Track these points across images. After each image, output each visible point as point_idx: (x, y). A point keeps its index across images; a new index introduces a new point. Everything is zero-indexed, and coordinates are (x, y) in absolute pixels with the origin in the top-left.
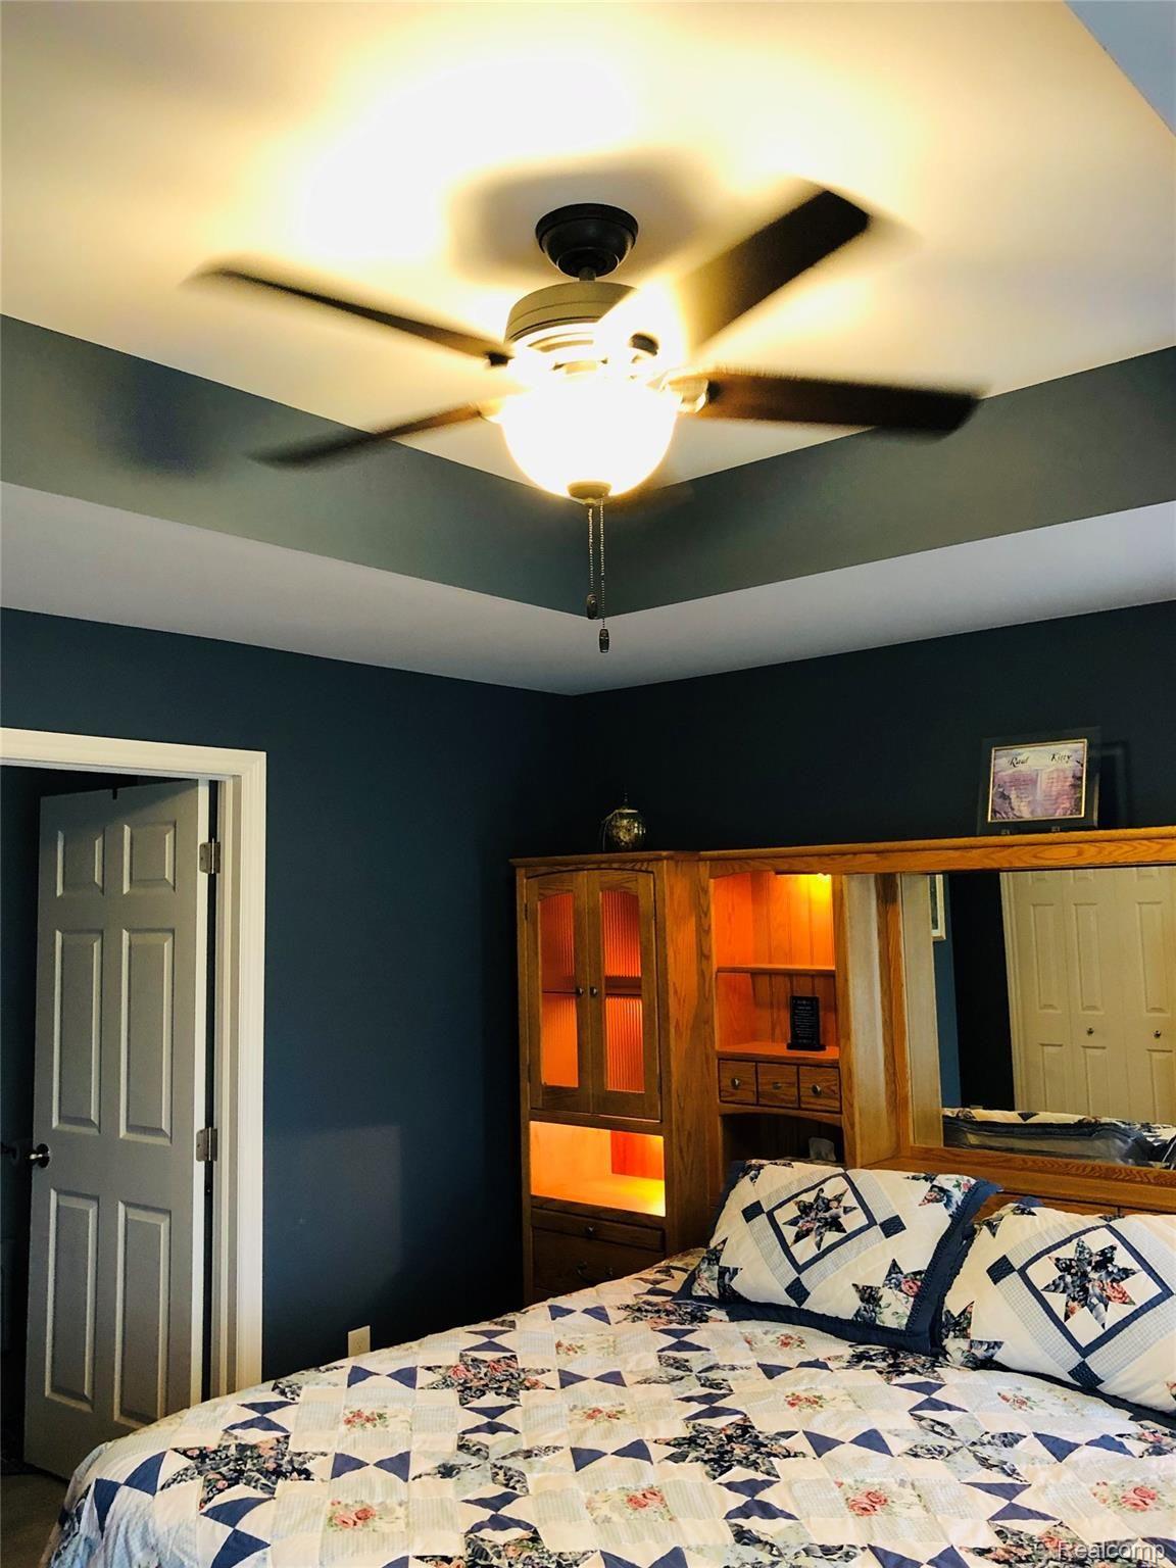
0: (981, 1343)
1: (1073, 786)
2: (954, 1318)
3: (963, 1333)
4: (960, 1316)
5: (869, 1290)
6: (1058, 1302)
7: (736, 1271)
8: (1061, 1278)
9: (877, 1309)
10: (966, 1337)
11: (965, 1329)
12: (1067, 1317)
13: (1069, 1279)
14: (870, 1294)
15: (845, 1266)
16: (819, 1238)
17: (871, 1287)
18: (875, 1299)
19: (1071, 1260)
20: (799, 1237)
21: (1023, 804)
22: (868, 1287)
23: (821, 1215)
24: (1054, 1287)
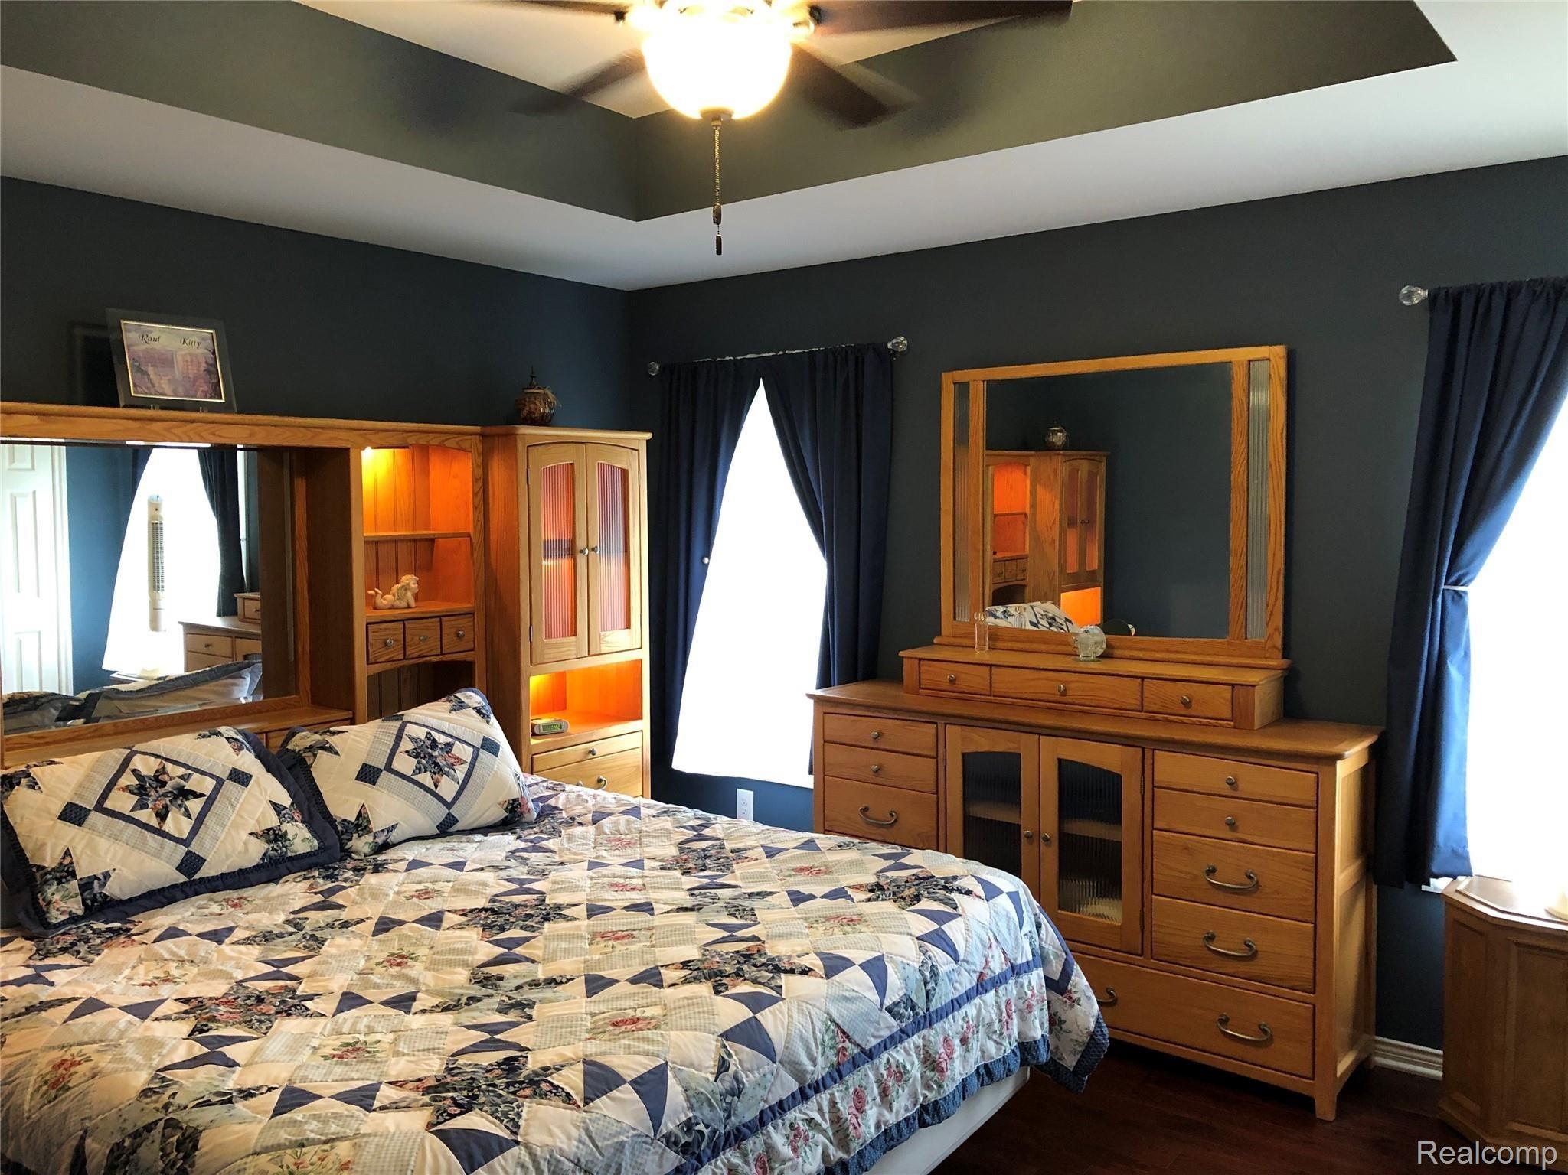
0: (383, 831)
1: (207, 371)
2: (352, 823)
3: (367, 830)
4: (357, 819)
5: (271, 832)
6: (426, 778)
7: (107, 875)
8: (418, 763)
9: (288, 842)
10: (369, 832)
11: (366, 827)
12: (436, 787)
13: (423, 761)
14: (274, 833)
15: (230, 822)
16: (183, 809)
17: (272, 829)
18: (281, 836)
19: (415, 749)
20: (162, 816)
21: (162, 382)
22: (269, 830)
23: (162, 791)
24: (418, 770)
